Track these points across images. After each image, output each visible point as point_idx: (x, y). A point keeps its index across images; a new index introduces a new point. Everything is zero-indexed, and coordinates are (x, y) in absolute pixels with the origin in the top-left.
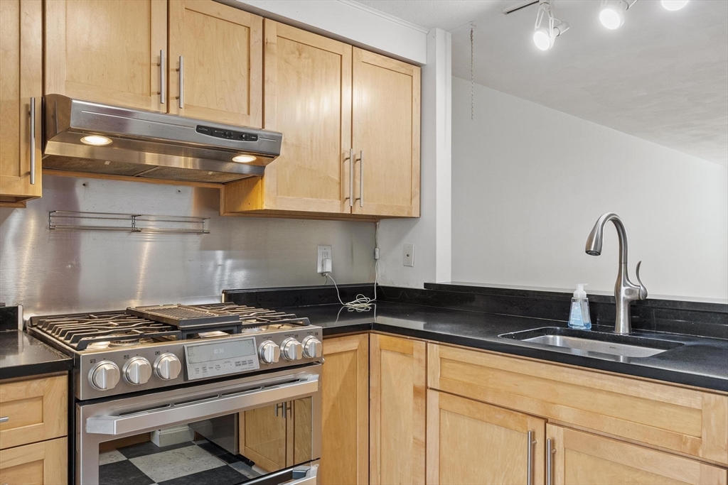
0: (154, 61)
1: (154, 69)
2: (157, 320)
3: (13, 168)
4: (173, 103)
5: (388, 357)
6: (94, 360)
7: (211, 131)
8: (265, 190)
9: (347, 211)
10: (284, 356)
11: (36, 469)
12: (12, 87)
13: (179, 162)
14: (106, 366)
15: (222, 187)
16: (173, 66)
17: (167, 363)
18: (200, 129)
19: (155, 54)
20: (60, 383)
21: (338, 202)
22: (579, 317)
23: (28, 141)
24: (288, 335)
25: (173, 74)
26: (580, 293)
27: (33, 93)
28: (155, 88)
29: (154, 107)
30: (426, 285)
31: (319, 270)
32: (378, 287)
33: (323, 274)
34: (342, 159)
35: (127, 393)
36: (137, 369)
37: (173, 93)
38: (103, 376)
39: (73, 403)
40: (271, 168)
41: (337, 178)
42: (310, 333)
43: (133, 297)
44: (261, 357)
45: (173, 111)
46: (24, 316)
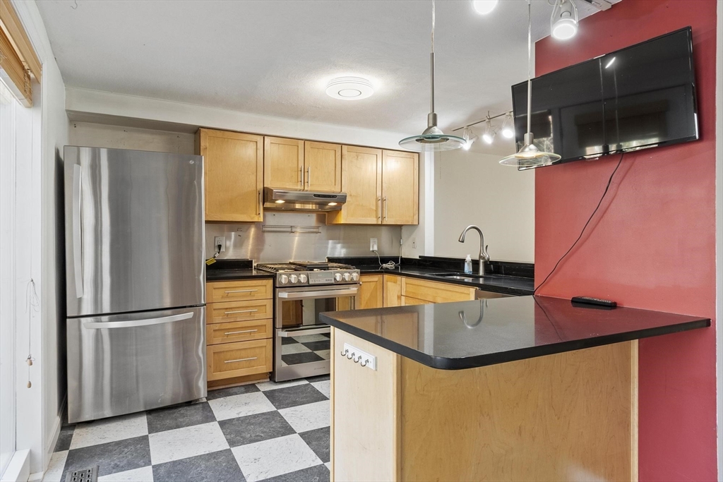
0: (299, 169)
1: (299, 172)
2: (300, 265)
3: (255, 212)
4: (306, 184)
5: (390, 284)
6: (281, 274)
7: (319, 196)
8: (342, 215)
9: (380, 223)
10: (344, 279)
11: (264, 307)
12: (254, 185)
13: (309, 207)
14: (284, 276)
15: (326, 213)
16: (306, 170)
17: (303, 278)
18: (315, 195)
19: (300, 167)
20: (271, 281)
21: (375, 219)
22: (468, 269)
23: (259, 203)
24: (346, 272)
25: (306, 174)
26: (468, 259)
27: (260, 187)
28: (299, 180)
29: (299, 187)
30: (420, 257)
31: (371, 249)
32: (402, 258)
33: (373, 251)
34: (377, 200)
35: (290, 286)
36: (293, 279)
37: (306, 181)
38: (283, 279)
39: (275, 287)
40: (344, 207)
41: (375, 208)
42: (355, 272)
43: (291, 258)
44: (335, 279)
45: (306, 189)
46: (254, 264)
